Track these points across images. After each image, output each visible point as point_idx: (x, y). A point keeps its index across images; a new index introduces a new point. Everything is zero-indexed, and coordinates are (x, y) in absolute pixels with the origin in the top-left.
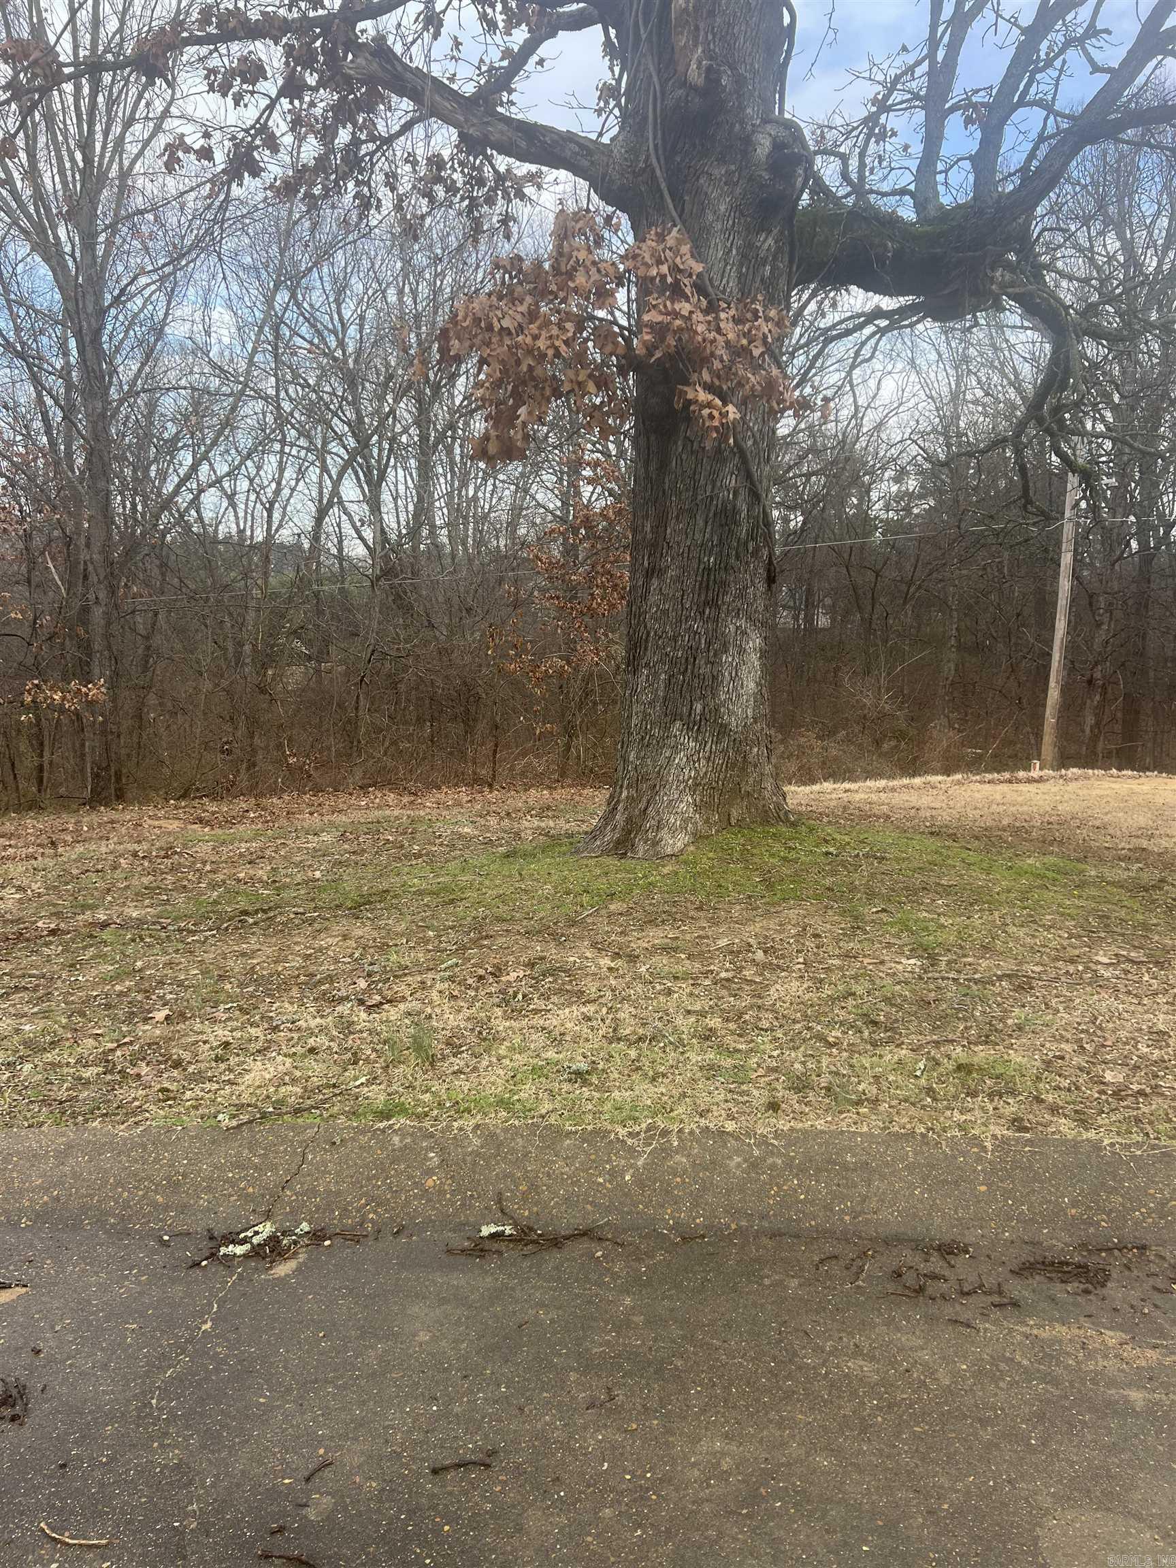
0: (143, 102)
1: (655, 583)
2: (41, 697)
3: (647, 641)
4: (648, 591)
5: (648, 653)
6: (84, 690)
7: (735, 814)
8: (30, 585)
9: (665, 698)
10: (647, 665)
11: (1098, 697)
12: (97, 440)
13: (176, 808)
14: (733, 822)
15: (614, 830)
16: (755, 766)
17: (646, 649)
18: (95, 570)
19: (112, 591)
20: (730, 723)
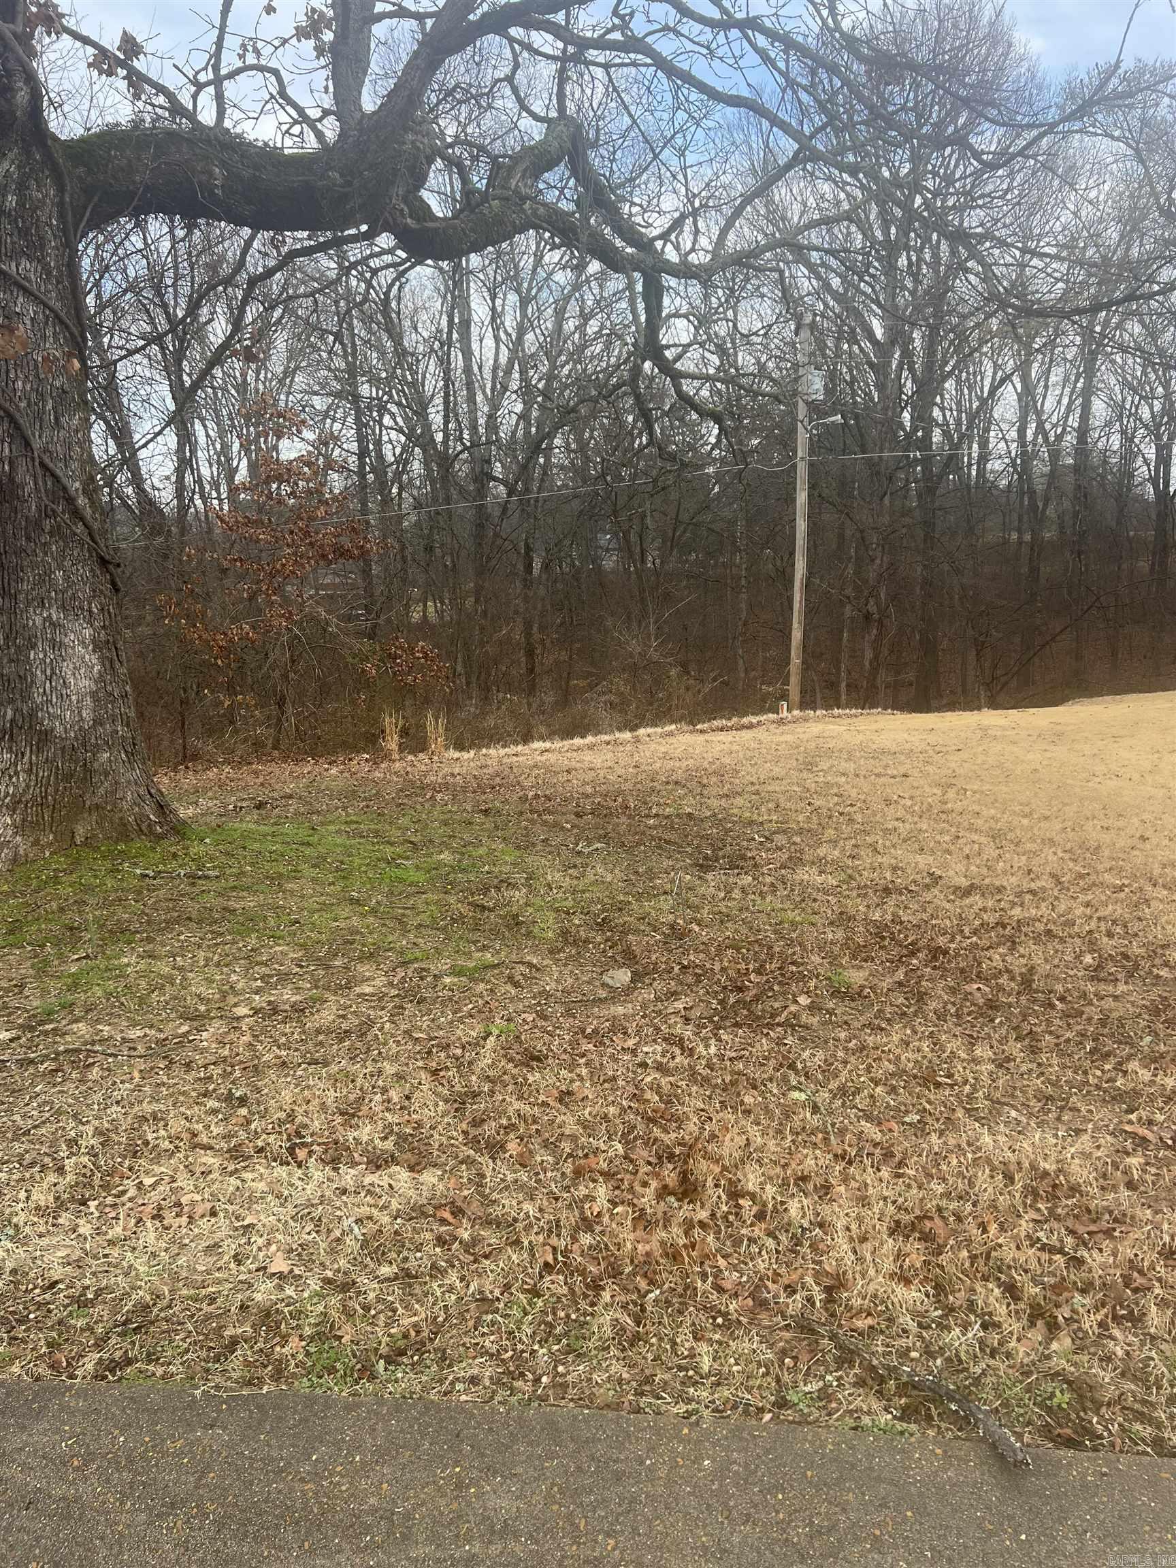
7: (81, 831)
11: (875, 631)
14: (78, 840)
16: (107, 774)
20: (53, 730)
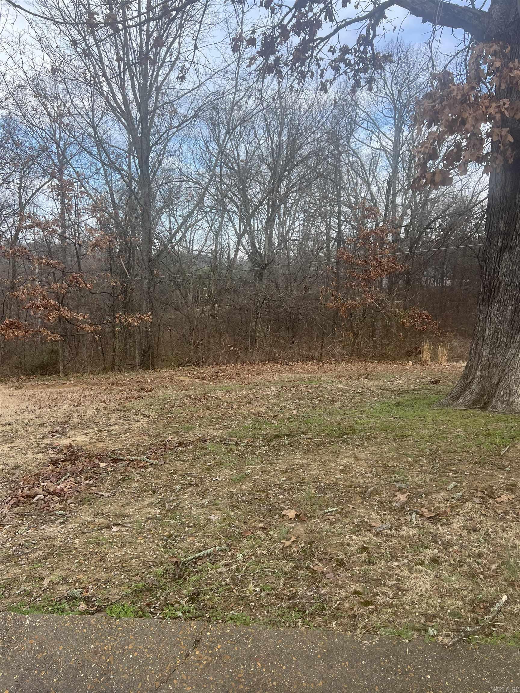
0: (169, 54)
1: (506, 255)
2: (123, 320)
3: (499, 288)
4: (500, 260)
5: (500, 294)
6: (142, 317)
8: (111, 271)
9: (511, 320)
10: (499, 301)
12: (146, 205)
13: (184, 371)
15: (471, 394)
17: (498, 292)
18: (144, 264)
19: (151, 272)
